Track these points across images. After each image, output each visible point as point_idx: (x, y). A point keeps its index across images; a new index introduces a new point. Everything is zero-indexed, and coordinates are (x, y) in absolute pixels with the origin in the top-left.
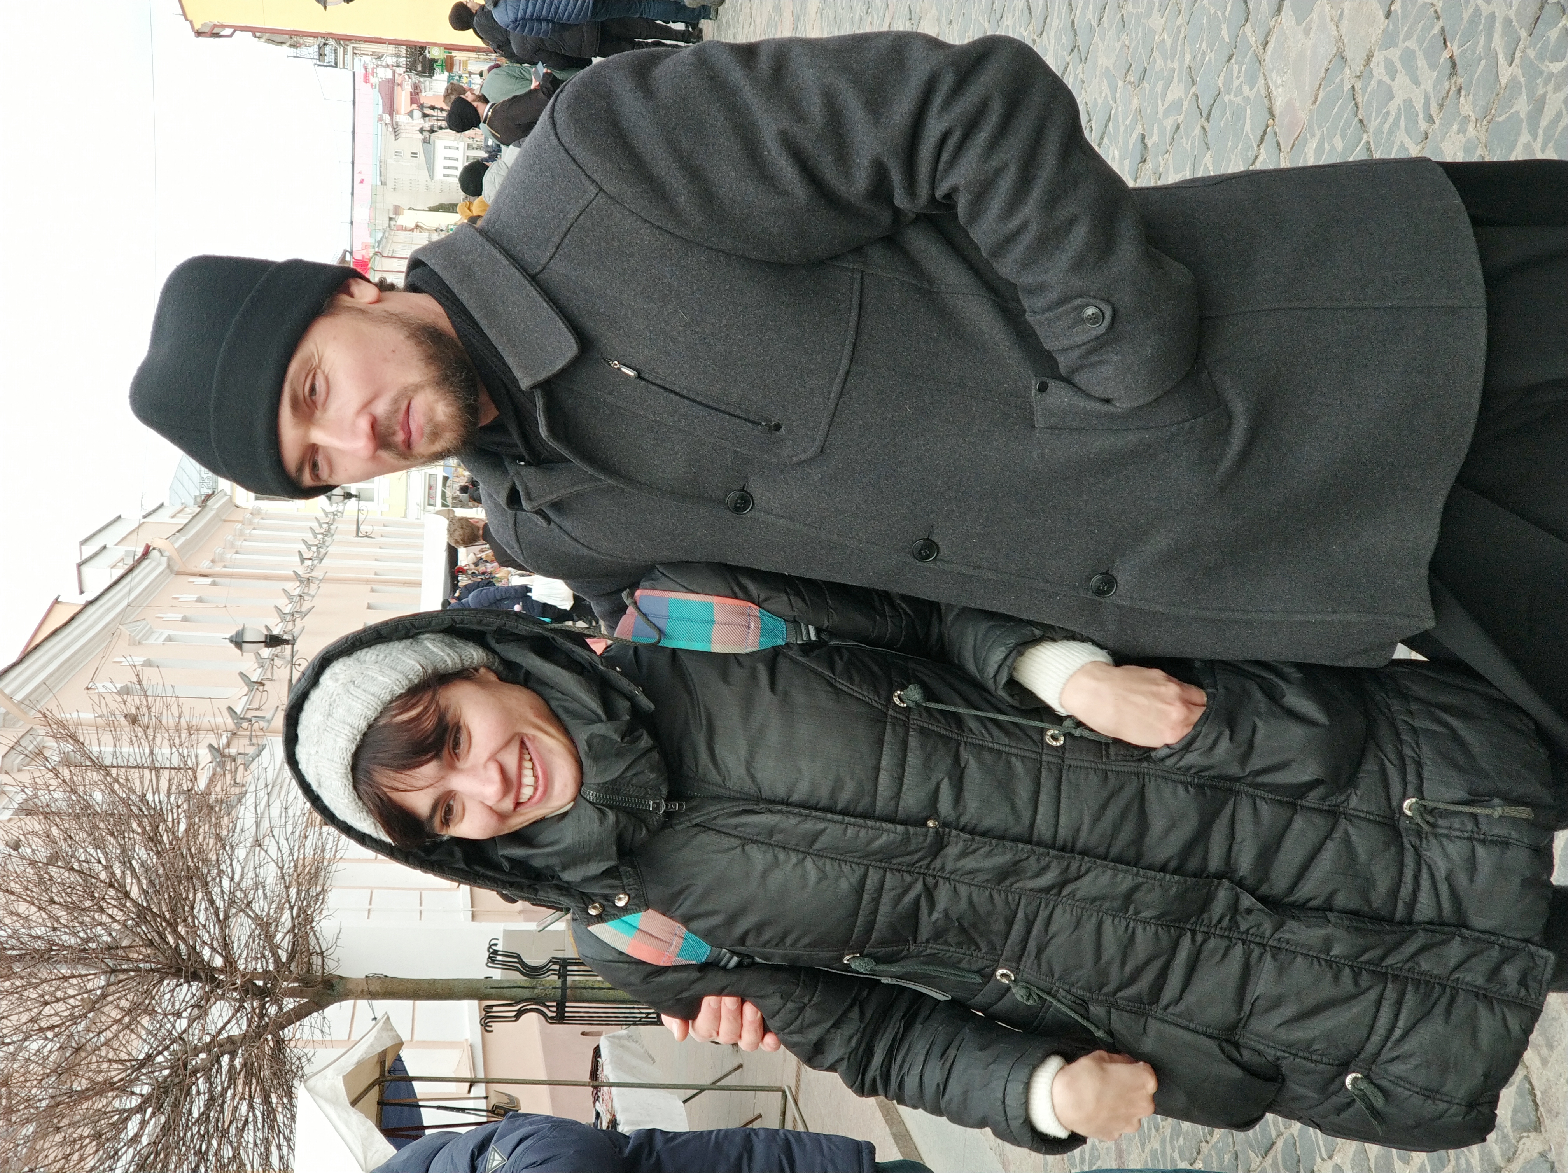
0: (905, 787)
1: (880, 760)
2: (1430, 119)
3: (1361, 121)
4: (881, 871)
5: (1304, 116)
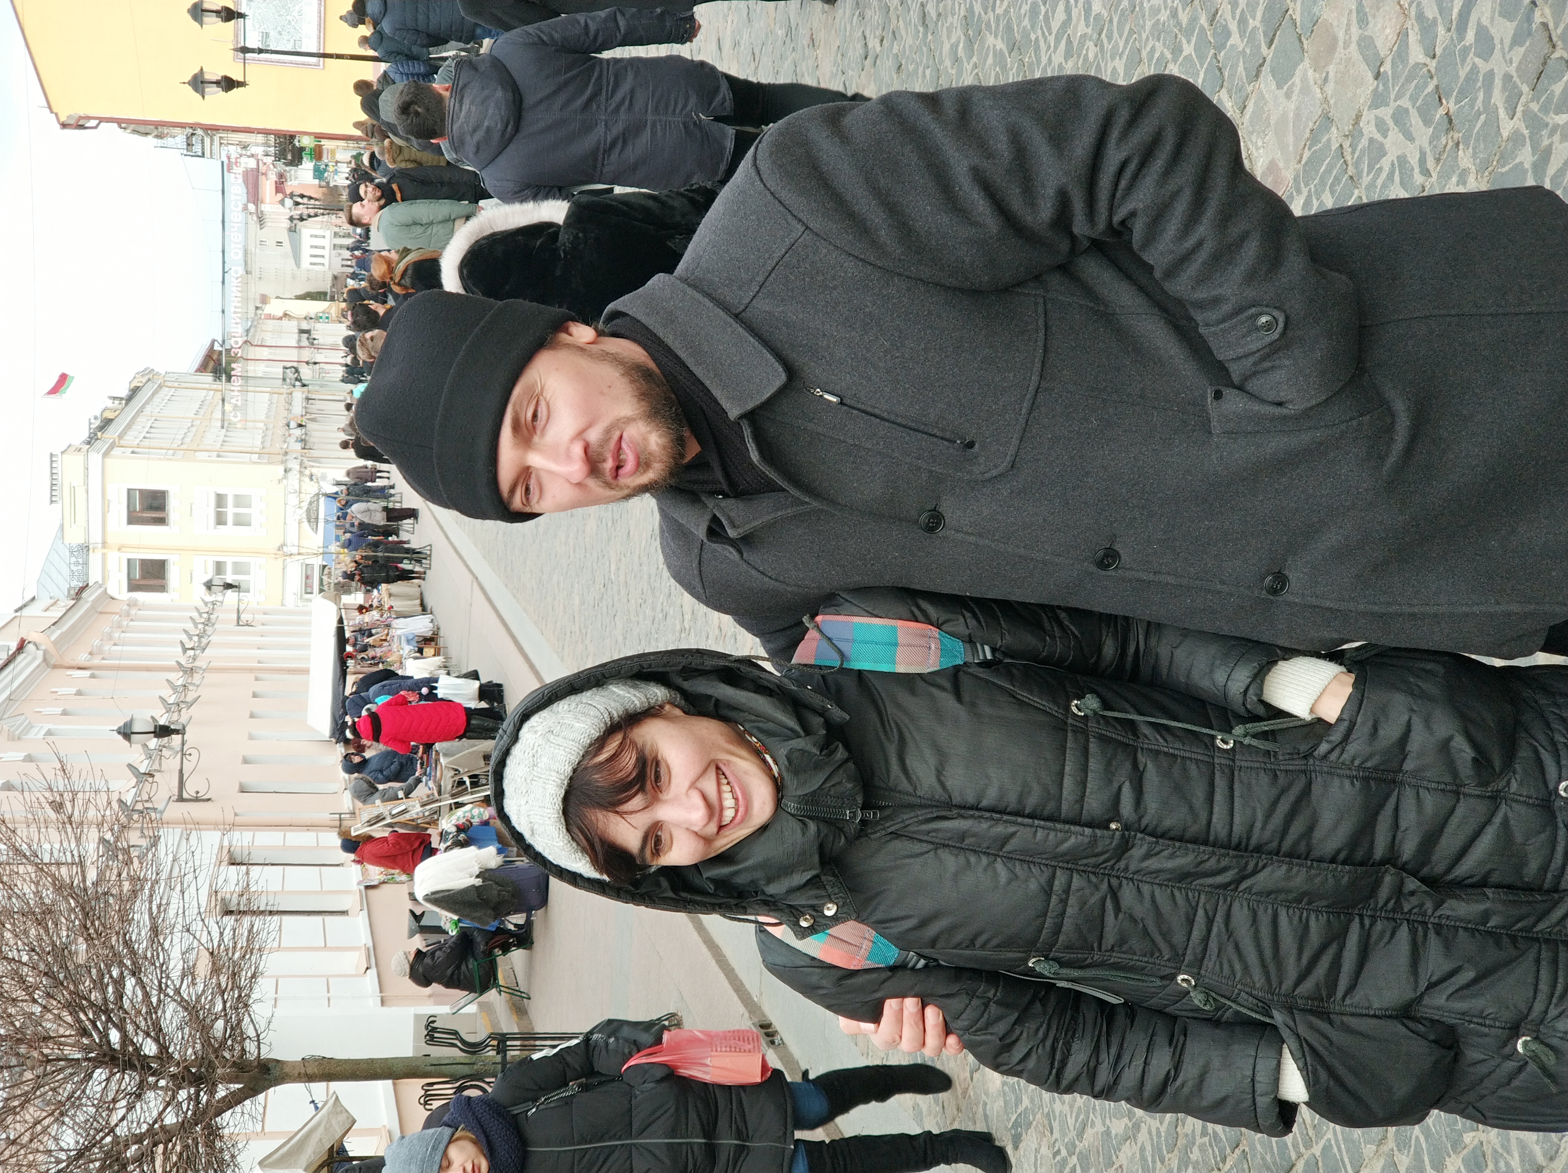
0: (1088, 790)
1: (1063, 766)
2: (1426, 173)
3: (1351, 177)
4: (1069, 872)
5: (1288, 175)
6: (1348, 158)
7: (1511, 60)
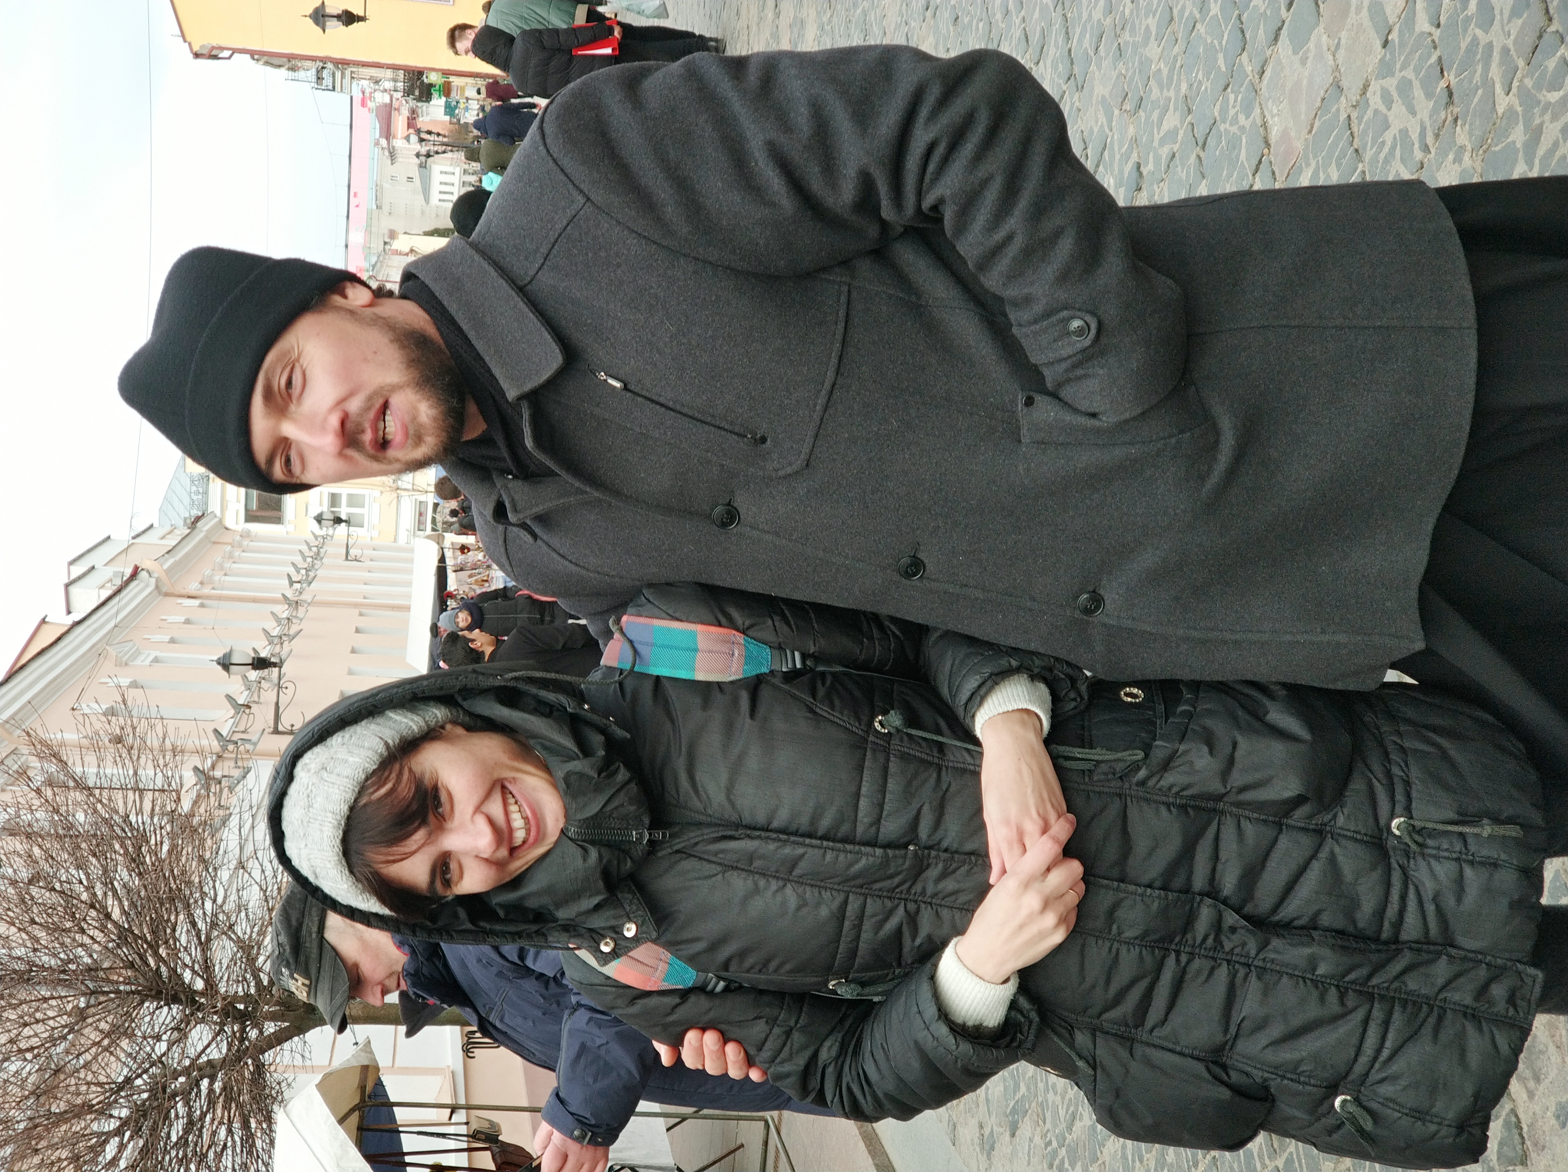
0: (885, 813)
1: (860, 786)
2: (1426, 149)
3: (1356, 150)
4: (862, 898)
5: (1299, 145)
6: (1355, 130)
7: (1509, 32)
